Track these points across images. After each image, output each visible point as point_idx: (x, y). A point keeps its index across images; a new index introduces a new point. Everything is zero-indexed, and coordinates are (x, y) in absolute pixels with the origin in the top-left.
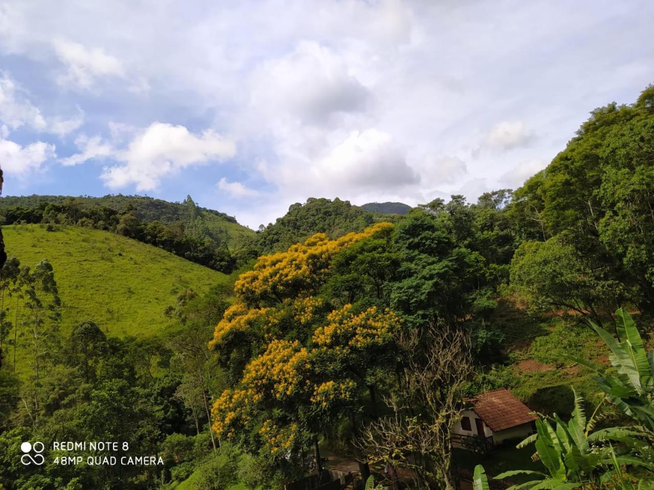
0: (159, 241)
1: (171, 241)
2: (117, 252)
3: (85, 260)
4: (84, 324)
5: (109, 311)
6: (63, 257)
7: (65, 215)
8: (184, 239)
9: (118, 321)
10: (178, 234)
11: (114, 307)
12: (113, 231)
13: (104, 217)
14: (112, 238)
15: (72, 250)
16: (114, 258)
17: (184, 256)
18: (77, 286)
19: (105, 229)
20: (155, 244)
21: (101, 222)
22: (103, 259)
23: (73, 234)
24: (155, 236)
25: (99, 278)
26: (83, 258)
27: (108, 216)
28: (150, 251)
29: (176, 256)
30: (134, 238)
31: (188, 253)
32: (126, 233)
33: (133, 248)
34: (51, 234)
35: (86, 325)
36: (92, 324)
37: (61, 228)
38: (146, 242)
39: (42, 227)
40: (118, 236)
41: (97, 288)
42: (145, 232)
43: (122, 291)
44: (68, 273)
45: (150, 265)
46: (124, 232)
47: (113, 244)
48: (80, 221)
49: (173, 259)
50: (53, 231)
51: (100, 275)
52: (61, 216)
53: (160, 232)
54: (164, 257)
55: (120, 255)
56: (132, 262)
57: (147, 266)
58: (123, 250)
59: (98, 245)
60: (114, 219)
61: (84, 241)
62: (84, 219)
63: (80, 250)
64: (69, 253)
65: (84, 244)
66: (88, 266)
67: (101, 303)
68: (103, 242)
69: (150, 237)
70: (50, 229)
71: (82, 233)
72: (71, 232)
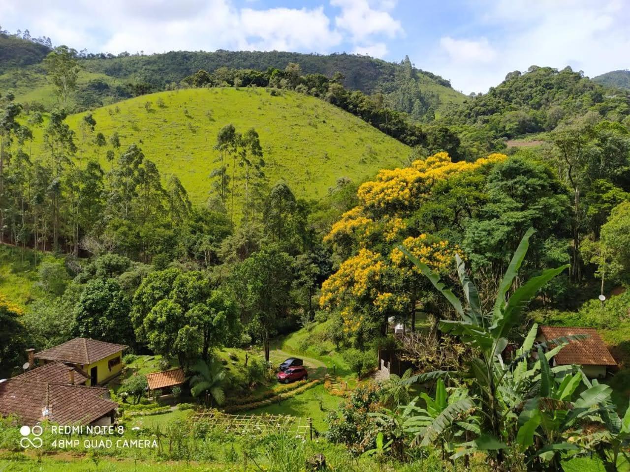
0: (359, 110)
1: (370, 112)
2: (322, 119)
3: (296, 125)
4: (279, 185)
5: (308, 173)
6: (280, 120)
7: (286, 81)
8: (381, 111)
9: (313, 182)
10: (377, 105)
11: (312, 169)
12: (323, 98)
13: (318, 84)
14: (320, 105)
15: (287, 114)
16: (319, 125)
17: (378, 128)
18: (287, 148)
19: (317, 95)
20: (355, 113)
21: (314, 89)
22: (310, 124)
23: (291, 98)
24: (356, 106)
25: (305, 142)
26: (296, 123)
27: (321, 83)
28: (349, 121)
29: (371, 127)
30: (338, 106)
31: (383, 125)
32: (333, 101)
33: (336, 117)
34: (274, 97)
35: (281, 187)
36: (285, 187)
37: (282, 93)
38: (349, 111)
39: (268, 91)
40: (326, 103)
41: (302, 151)
42: (349, 101)
43: (320, 156)
44: (282, 136)
45: (347, 134)
46: (331, 100)
47: (320, 111)
48: (298, 87)
49: (368, 129)
50: (275, 95)
51: (306, 140)
52: (284, 82)
53: (361, 102)
54: (361, 127)
55: (324, 122)
56: (333, 130)
57: (344, 135)
58: (327, 117)
59: (308, 111)
60: (325, 87)
61: (298, 106)
62: (301, 85)
63: (294, 115)
64: (285, 117)
65: (297, 109)
66: (297, 130)
67: (303, 165)
68: (313, 109)
69: (352, 106)
70: (273, 94)
71: (297, 99)
72: (289, 98)
